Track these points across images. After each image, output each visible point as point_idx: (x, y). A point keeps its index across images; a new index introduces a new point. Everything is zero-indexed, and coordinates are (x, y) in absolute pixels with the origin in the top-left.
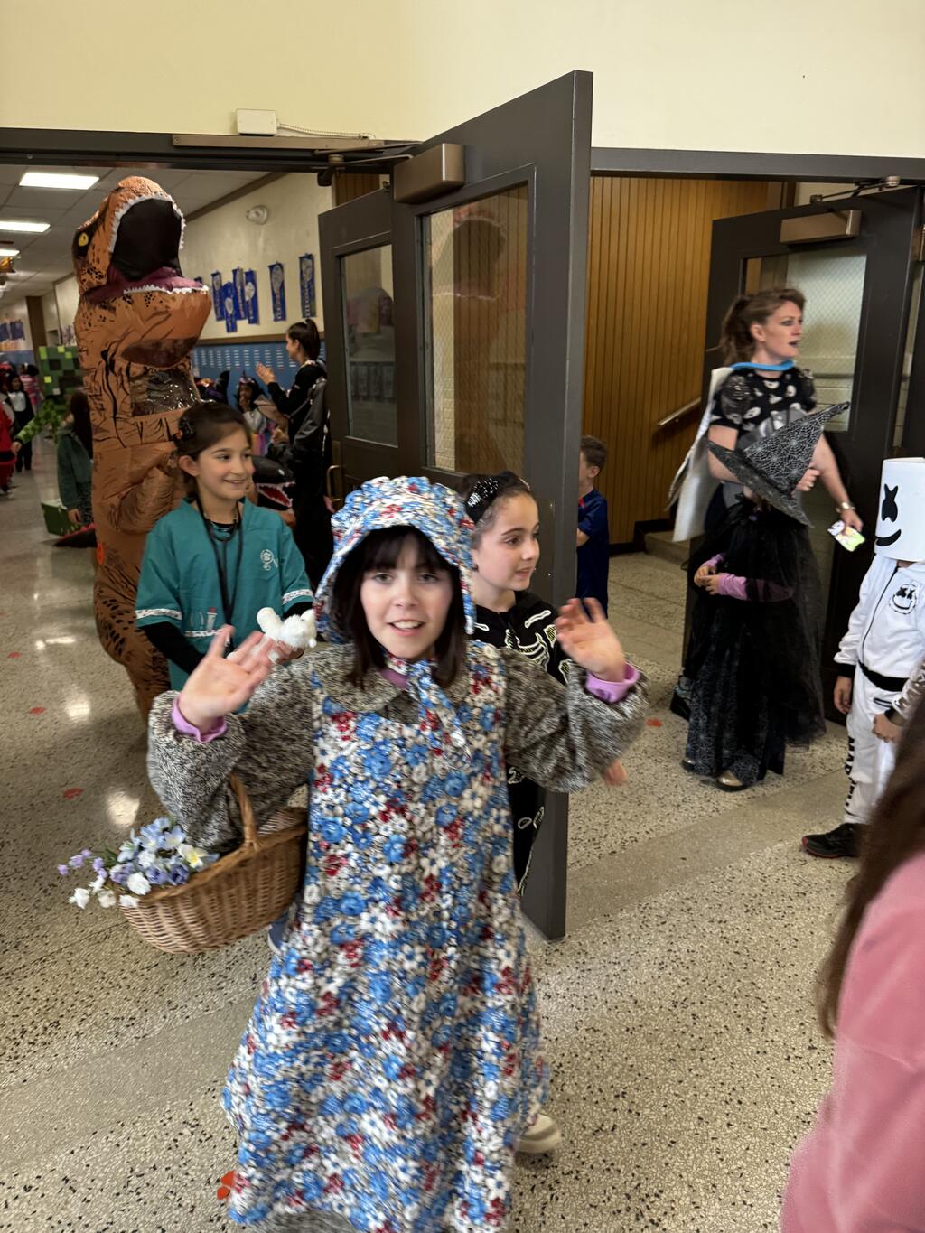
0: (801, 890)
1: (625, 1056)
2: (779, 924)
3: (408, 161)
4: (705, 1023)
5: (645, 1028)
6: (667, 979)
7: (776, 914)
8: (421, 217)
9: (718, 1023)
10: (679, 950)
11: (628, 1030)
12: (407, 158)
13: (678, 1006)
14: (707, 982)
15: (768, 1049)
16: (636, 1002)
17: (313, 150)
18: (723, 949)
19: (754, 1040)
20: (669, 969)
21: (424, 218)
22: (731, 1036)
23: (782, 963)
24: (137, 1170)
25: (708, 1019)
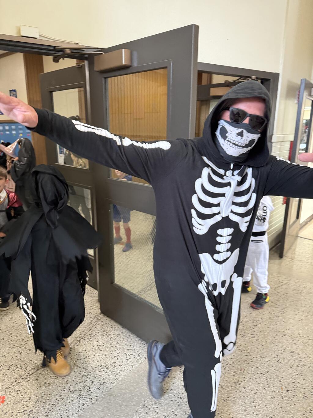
0: (255, 324)
1: (228, 413)
2: (254, 340)
3: (102, 55)
4: (249, 390)
5: (230, 398)
6: (229, 373)
7: (252, 336)
8: (105, 78)
9: (253, 388)
10: (227, 359)
11: (224, 401)
12: (102, 54)
13: (237, 384)
14: (242, 371)
15: (274, 395)
16: (222, 387)
17: (54, 47)
18: (241, 355)
19: (268, 393)
20: (227, 368)
21: (106, 79)
22: (260, 393)
23: (262, 356)
25: (249, 388)
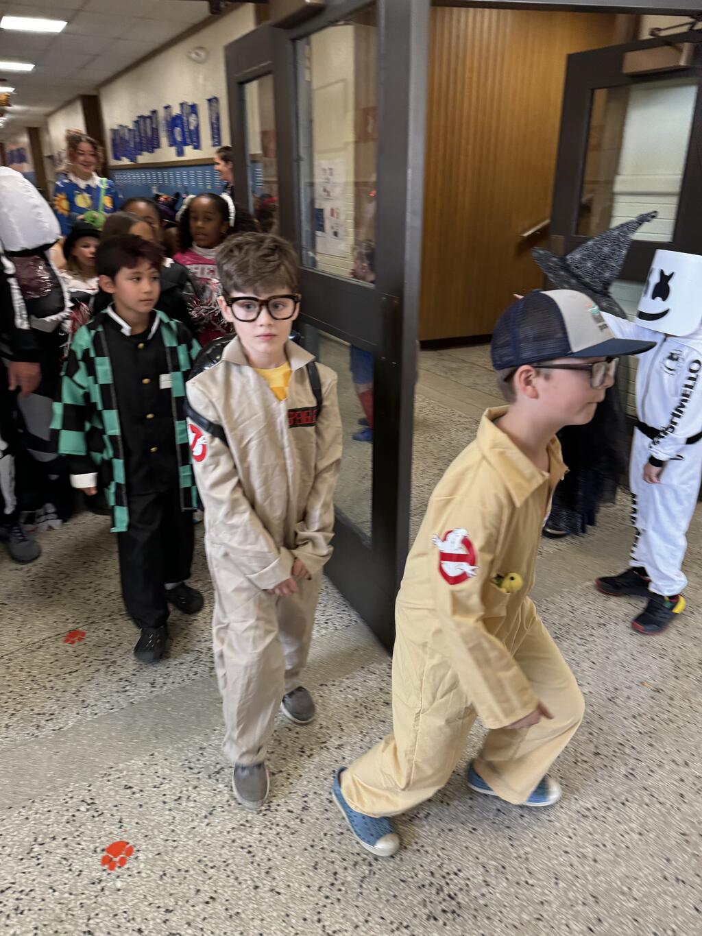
0: (603, 621)
7: (580, 641)
8: (294, 41)
21: (297, 42)
24: (40, 840)
